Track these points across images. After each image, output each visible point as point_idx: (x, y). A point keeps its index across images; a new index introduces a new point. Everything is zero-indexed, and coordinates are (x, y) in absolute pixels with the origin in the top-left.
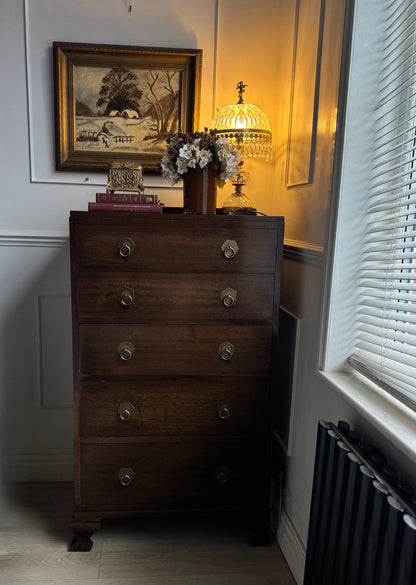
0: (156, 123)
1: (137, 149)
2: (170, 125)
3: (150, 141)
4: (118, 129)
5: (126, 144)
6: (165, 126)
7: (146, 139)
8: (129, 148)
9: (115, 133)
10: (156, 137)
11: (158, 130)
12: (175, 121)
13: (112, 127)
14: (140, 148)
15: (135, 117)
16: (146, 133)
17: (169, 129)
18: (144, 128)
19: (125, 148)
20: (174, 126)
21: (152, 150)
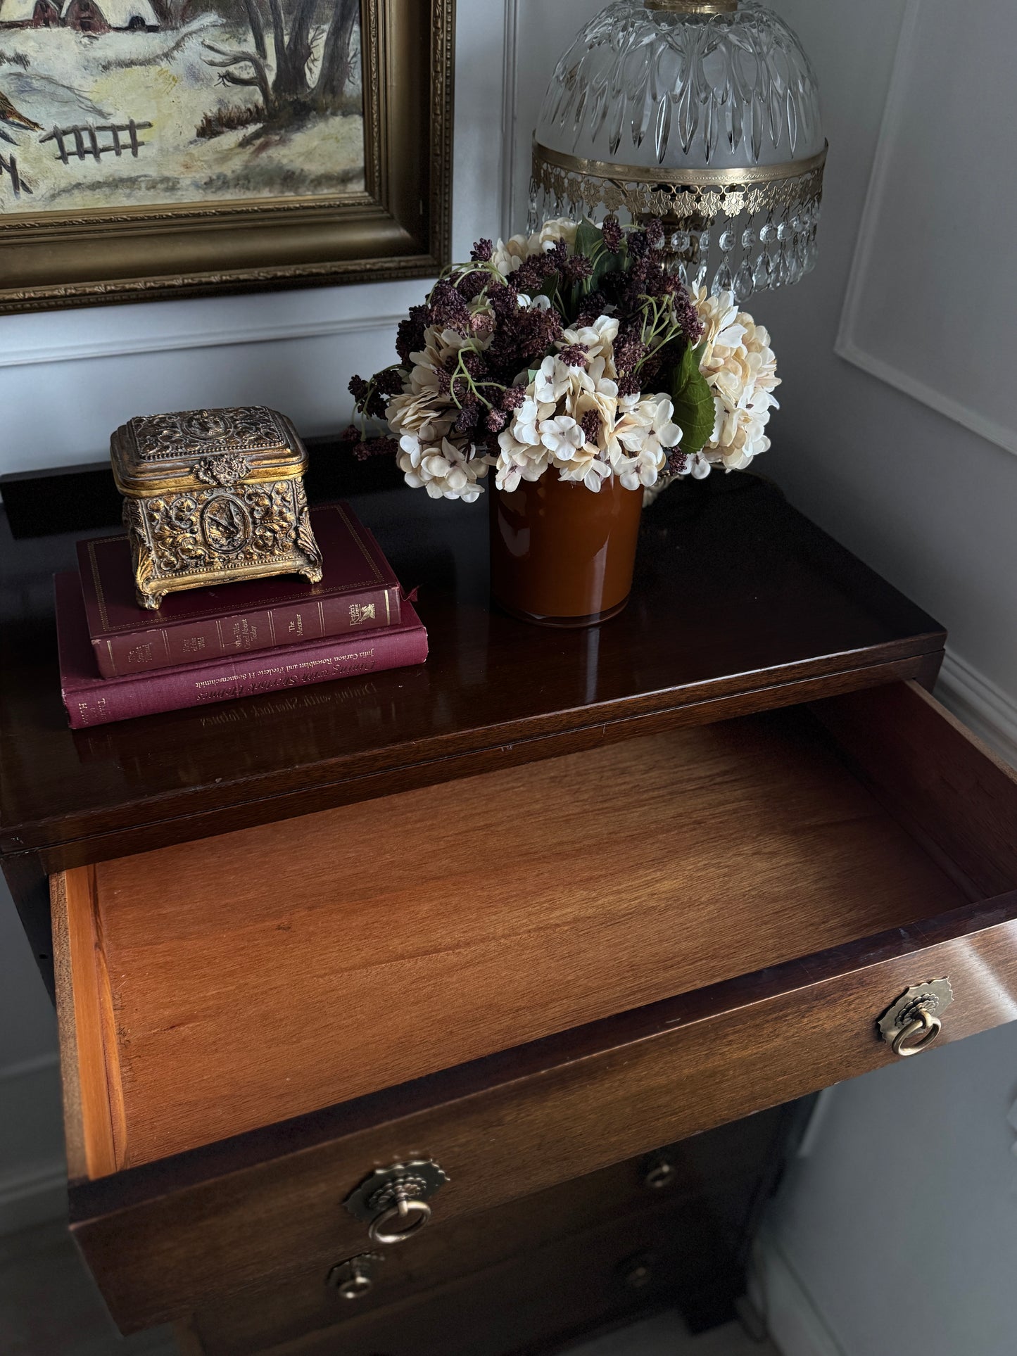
0: (250, 47)
1: (171, 185)
2: (319, 51)
3: (230, 139)
4: (56, 90)
5: (111, 165)
6: (293, 59)
7: (209, 129)
8: (131, 182)
9: (48, 116)
10: (254, 115)
11: (260, 80)
12: (338, 33)
13: (24, 85)
14: (185, 182)
15: (136, 24)
16: (206, 102)
17: (313, 74)
18: (194, 75)
19: (115, 183)
20: (335, 57)
21: (244, 180)
